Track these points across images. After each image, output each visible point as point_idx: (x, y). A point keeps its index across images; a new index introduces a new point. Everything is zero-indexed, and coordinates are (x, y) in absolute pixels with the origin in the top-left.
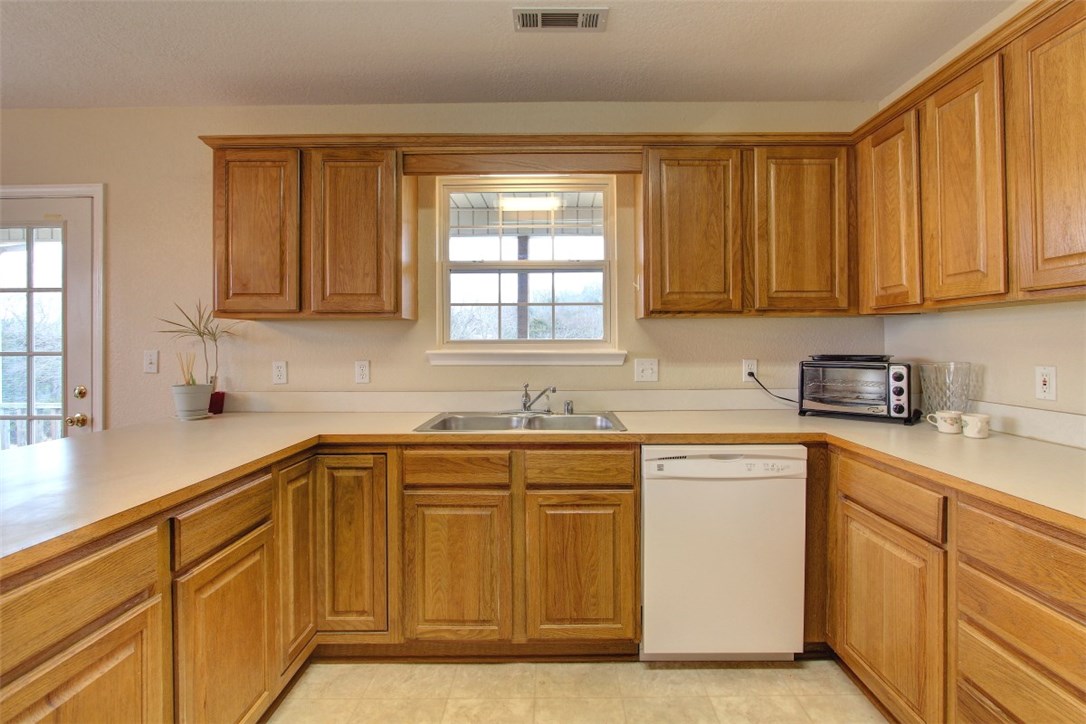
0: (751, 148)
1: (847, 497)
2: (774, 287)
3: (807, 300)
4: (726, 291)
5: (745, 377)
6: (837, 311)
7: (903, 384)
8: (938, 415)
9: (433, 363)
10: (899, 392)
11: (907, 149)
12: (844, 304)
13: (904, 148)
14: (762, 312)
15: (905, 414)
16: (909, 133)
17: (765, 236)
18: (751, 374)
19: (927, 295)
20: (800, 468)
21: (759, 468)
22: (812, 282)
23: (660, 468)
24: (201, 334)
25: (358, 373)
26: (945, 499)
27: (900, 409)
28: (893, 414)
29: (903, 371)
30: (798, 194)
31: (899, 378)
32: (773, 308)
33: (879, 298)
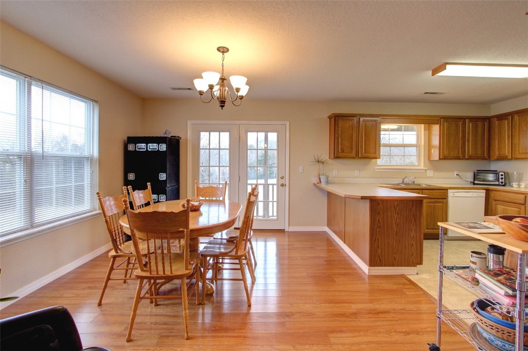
0: (465, 119)
1: (495, 200)
2: (470, 153)
3: (478, 156)
4: (459, 154)
5: (455, 175)
6: (485, 159)
7: (503, 177)
8: (513, 183)
9: (376, 171)
10: (502, 179)
11: (508, 124)
12: (487, 158)
13: (507, 124)
14: (467, 159)
15: (503, 184)
16: (509, 120)
17: (468, 141)
18: (457, 175)
19: (513, 157)
20: (484, 195)
21: (475, 195)
22: (479, 152)
23: (454, 194)
24: (318, 162)
25: (356, 173)
26: (526, 196)
27: (502, 183)
28: (500, 184)
29: (503, 174)
30: (477, 131)
31: (502, 175)
32: (470, 158)
33: (497, 157)
